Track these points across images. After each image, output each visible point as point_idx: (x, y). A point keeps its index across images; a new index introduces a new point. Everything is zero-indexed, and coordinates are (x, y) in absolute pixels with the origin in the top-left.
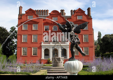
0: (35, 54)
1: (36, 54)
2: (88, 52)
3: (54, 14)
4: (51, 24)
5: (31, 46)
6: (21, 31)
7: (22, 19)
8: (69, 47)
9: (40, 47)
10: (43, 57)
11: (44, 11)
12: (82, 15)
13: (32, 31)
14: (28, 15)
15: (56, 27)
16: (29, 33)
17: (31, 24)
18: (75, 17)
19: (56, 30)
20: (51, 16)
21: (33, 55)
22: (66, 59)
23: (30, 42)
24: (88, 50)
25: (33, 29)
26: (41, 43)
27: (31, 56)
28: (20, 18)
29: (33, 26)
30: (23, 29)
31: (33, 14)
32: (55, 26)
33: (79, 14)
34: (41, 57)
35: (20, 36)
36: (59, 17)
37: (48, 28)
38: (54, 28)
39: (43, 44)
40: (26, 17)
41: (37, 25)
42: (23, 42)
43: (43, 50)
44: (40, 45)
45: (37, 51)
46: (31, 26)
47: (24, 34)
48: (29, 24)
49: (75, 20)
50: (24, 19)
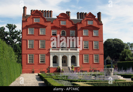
0: (42, 62)
1: (44, 62)
3: (62, 17)
4: (59, 28)
5: (38, 53)
6: (27, 35)
7: (27, 21)
8: (79, 54)
9: (49, 54)
10: (52, 65)
12: (93, 20)
13: (38, 35)
14: (35, 18)
15: (65, 32)
16: (36, 38)
17: (38, 28)
18: (86, 22)
20: (59, 20)
21: (40, 63)
22: (76, 67)
23: (37, 48)
24: (98, 57)
25: (40, 34)
26: (49, 50)
27: (38, 64)
28: (25, 20)
29: (40, 30)
30: (29, 34)
31: (40, 17)
32: (63, 31)
33: (90, 19)
34: (50, 65)
35: (25, 41)
36: (67, 21)
37: (56, 33)
38: (62, 33)
39: (51, 51)
40: (32, 19)
41: (45, 29)
42: (28, 48)
43: (51, 57)
44: (48, 51)
45: (45, 58)
46: (38, 30)
47: (30, 40)
48: (35, 28)
49: (85, 25)
50: (30, 22)
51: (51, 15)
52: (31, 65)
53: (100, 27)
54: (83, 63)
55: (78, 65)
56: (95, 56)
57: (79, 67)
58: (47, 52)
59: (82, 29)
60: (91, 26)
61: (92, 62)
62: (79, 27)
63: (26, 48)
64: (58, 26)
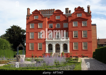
0: (40, 49)
1: (41, 49)
2: (87, 46)
3: (57, 13)
4: (55, 22)
5: (37, 42)
6: (29, 29)
7: (29, 19)
8: (69, 42)
9: (45, 43)
10: (47, 51)
11: (51, 10)
12: (81, 13)
13: (37, 29)
14: (35, 15)
15: (59, 25)
16: (36, 31)
17: (37, 23)
18: (75, 15)
19: (59, 27)
20: (54, 15)
21: (38, 49)
22: (67, 53)
23: (37, 39)
24: (86, 45)
25: (39, 27)
26: (45, 39)
27: (37, 51)
28: (28, 18)
29: (38, 25)
30: (30, 28)
31: (38, 14)
32: (58, 24)
33: (79, 12)
34: (45, 51)
35: (28, 34)
36: (61, 15)
37: (52, 26)
38: (57, 26)
39: (47, 40)
40: (33, 17)
41: (42, 23)
42: (30, 38)
43: (47, 45)
45: (42, 46)
47: (31, 32)
48: (35, 23)
49: (75, 18)
50: (31, 19)
52: (32, 51)
54: (73, 50)
55: (69, 52)
57: (69, 53)
58: (43, 41)
59: (72, 21)
60: (79, 18)
61: (81, 49)
62: (70, 20)
63: (28, 39)
64: (53, 20)
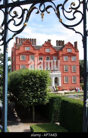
2: (76, 80)
3: (47, 45)
4: (45, 55)
7: (19, 49)
8: (60, 76)
11: (33, 39)
12: (71, 48)
14: (25, 46)
18: (66, 50)
20: (44, 47)
24: (75, 78)
25: (30, 60)
29: (30, 57)
30: (21, 60)
31: (30, 46)
32: (48, 57)
33: (69, 47)
35: (18, 66)
36: (51, 48)
41: (34, 55)
46: (28, 56)
47: (22, 65)
48: (26, 55)
49: (65, 53)
51: (35, 43)
53: (77, 53)
54: (64, 83)
55: (60, 85)
56: (73, 77)
57: (61, 87)
59: (63, 55)
60: (70, 53)
61: (71, 82)
62: (61, 53)
64: (43, 53)
